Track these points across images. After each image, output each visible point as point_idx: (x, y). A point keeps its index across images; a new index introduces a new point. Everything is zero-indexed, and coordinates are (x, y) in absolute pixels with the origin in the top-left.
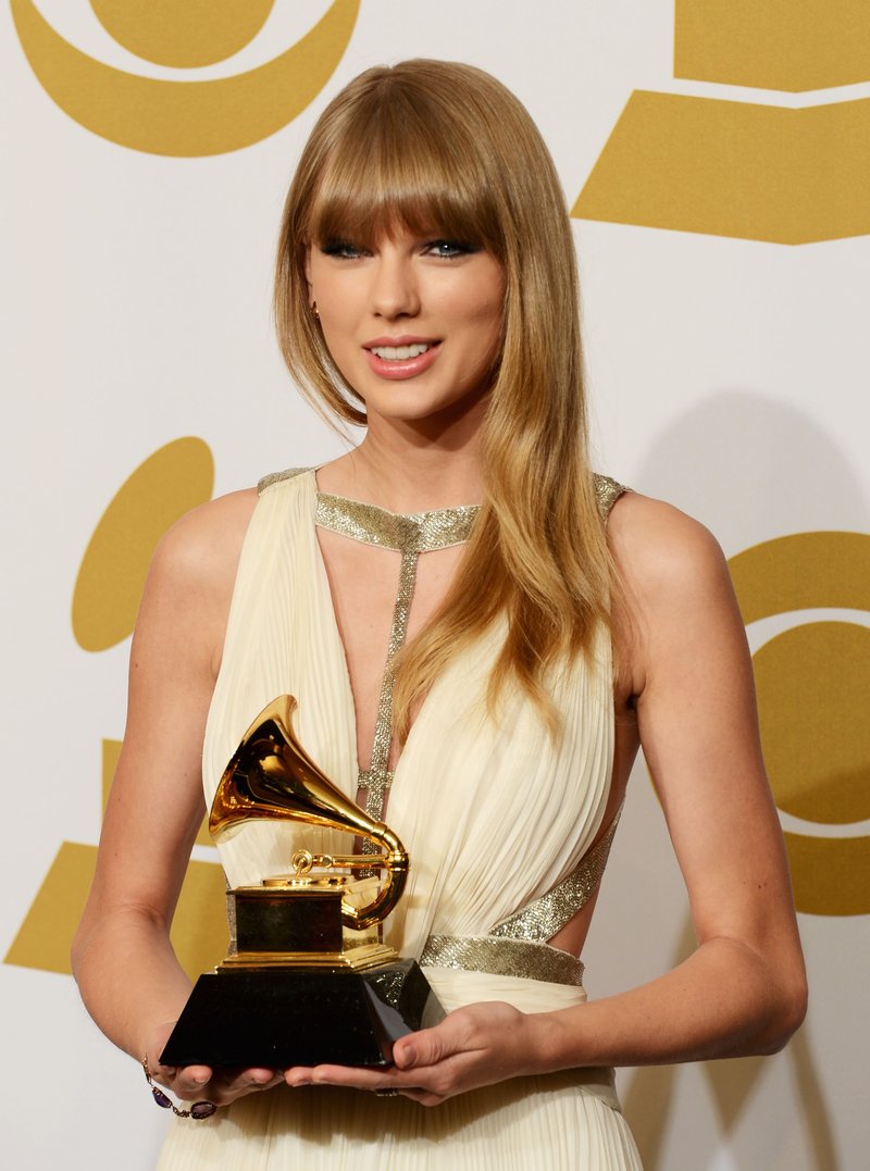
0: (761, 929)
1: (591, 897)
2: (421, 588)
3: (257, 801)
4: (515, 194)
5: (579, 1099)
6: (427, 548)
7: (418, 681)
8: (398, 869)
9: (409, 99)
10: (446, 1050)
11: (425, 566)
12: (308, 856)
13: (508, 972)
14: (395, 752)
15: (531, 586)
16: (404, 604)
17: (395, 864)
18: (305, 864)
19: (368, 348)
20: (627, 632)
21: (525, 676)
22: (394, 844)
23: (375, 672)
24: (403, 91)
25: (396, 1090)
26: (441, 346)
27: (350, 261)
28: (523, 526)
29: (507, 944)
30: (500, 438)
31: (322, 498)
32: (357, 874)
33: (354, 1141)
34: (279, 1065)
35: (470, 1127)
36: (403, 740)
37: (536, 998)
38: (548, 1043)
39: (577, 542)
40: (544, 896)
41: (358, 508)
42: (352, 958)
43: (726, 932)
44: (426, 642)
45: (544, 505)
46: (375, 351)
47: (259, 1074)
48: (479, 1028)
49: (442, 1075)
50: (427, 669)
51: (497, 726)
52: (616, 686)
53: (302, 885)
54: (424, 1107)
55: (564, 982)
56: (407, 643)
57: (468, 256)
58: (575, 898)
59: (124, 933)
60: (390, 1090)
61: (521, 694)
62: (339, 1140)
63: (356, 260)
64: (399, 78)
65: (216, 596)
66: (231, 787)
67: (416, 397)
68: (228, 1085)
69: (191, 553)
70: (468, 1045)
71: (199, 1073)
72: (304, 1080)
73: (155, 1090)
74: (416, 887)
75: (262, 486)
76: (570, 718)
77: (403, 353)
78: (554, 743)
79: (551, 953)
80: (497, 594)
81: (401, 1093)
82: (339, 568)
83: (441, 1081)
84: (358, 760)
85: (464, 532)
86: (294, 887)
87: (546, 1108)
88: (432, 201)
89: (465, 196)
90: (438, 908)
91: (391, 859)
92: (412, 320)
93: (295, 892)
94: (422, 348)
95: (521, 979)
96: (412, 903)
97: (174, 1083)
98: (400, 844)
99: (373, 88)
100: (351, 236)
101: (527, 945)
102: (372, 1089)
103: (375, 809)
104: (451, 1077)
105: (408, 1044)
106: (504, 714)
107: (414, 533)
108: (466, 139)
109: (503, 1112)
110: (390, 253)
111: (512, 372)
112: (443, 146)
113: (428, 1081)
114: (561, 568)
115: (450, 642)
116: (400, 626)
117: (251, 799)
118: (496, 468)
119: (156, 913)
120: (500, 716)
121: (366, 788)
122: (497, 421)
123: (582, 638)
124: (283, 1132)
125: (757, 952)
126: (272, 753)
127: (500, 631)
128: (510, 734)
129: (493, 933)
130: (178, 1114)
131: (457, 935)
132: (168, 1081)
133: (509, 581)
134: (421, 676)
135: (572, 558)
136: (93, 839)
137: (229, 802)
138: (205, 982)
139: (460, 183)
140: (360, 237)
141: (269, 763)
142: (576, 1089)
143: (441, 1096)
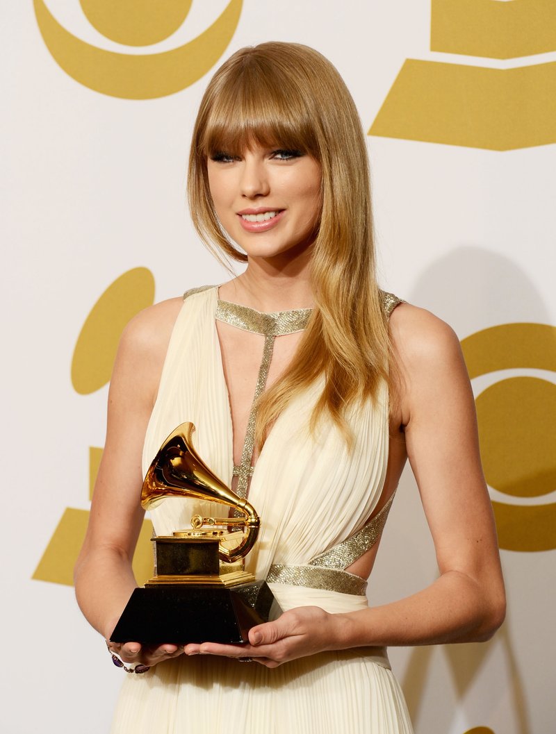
0: (478, 567)
1: (375, 543)
2: (276, 357)
3: (168, 485)
4: (326, 120)
5: (362, 664)
6: (280, 333)
7: (270, 414)
8: (253, 527)
9: (260, 65)
10: (280, 635)
11: (278, 344)
12: (200, 519)
13: (320, 587)
14: (256, 456)
15: (341, 356)
16: (265, 367)
17: (251, 524)
18: (198, 523)
19: (240, 215)
20: (398, 385)
21: (334, 411)
22: (252, 512)
23: (245, 408)
24: (258, 61)
25: (251, 658)
26: (285, 213)
27: (228, 164)
28: (337, 321)
29: (318, 570)
30: (321, 269)
31: (220, 303)
32: (230, 530)
33: (228, 688)
34: (181, 643)
35: (298, 679)
36: (261, 449)
37: (336, 604)
38: (344, 631)
39: (368, 330)
40: (343, 542)
41: (241, 309)
42: (226, 579)
43: (456, 568)
44: (276, 390)
45: (350, 308)
46: (244, 217)
47: (169, 648)
48: (301, 622)
49: (279, 649)
50: (275, 407)
51: (315, 440)
52: (391, 418)
53: (196, 535)
54: (269, 668)
55: (355, 593)
56: (266, 390)
57: (297, 159)
58: (364, 544)
59: (103, 561)
60: (247, 658)
61: (330, 421)
62: (217, 687)
63: (231, 163)
64: (256, 53)
65: (156, 360)
66: (153, 476)
67: (269, 244)
68: (151, 654)
69: (143, 335)
70: (294, 632)
71: (133, 647)
72: (195, 651)
73: (113, 656)
74: (264, 537)
75: (186, 295)
76: (360, 437)
77: (260, 218)
78: (349, 451)
79: (348, 576)
80: (321, 362)
81: (254, 660)
82: (228, 345)
83: (277, 653)
84: (234, 459)
85: (303, 324)
86: (192, 536)
87: (343, 669)
88: (273, 126)
89: (293, 123)
90: (277, 550)
91: (249, 521)
92: (265, 199)
93: (191, 539)
94: (272, 215)
95: (328, 591)
96: (262, 546)
97: (121, 652)
98: (255, 512)
99: (241, 60)
100: (227, 149)
101: (333, 572)
102: (237, 657)
103: (243, 489)
104: (284, 651)
105: (257, 631)
106: (320, 433)
107: (272, 324)
108: (294, 89)
109: (317, 671)
110: (251, 158)
111: (327, 228)
112: (280, 93)
113: (270, 653)
114: (359, 345)
115: (290, 390)
116: (262, 381)
117: (165, 483)
118: (320, 285)
119: (123, 550)
120: (317, 435)
121: (238, 476)
122: (320, 258)
123: (370, 388)
124: (186, 682)
125: (475, 580)
126: (178, 456)
127: (320, 385)
128: (323, 446)
129: (311, 563)
130: (127, 670)
131: (289, 565)
132: (118, 650)
133: (327, 355)
134: (273, 410)
135: (365, 340)
136: (86, 505)
137: (152, 485)
138: (138, 592)
139: (290, 116)
140: (232, 150)
141: (176, 461)
142: (361, 659)
143: (278, 662)
